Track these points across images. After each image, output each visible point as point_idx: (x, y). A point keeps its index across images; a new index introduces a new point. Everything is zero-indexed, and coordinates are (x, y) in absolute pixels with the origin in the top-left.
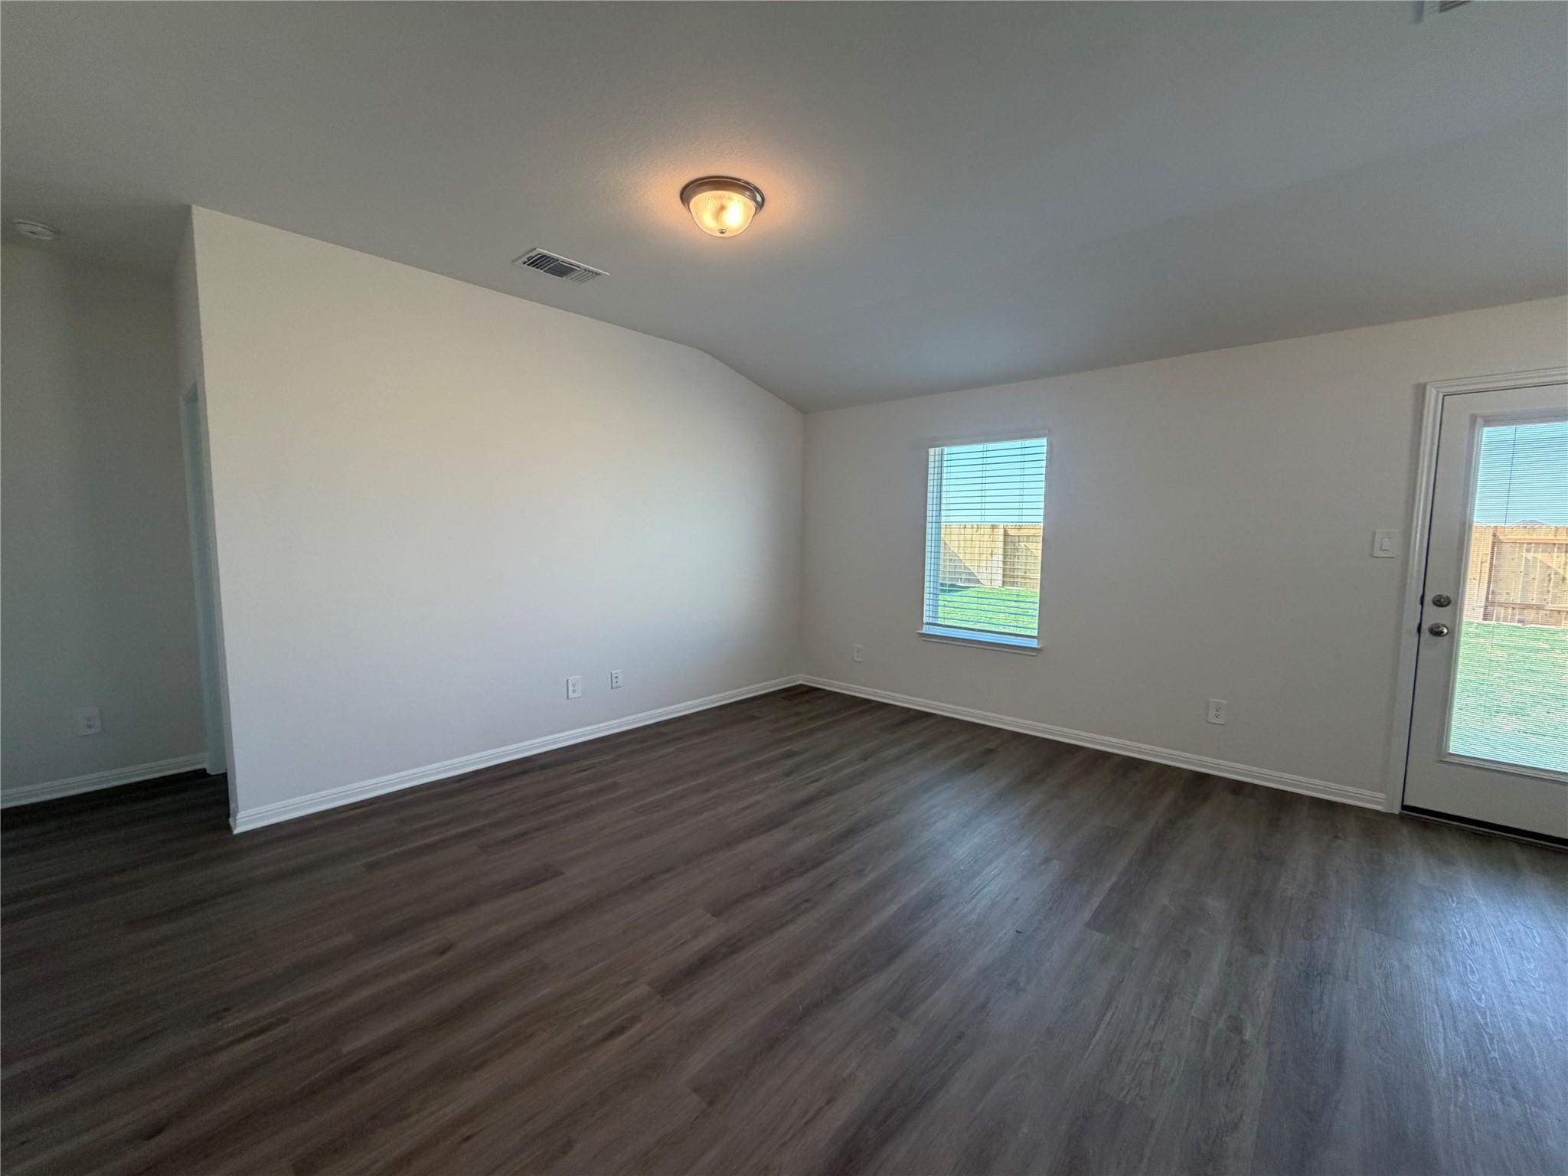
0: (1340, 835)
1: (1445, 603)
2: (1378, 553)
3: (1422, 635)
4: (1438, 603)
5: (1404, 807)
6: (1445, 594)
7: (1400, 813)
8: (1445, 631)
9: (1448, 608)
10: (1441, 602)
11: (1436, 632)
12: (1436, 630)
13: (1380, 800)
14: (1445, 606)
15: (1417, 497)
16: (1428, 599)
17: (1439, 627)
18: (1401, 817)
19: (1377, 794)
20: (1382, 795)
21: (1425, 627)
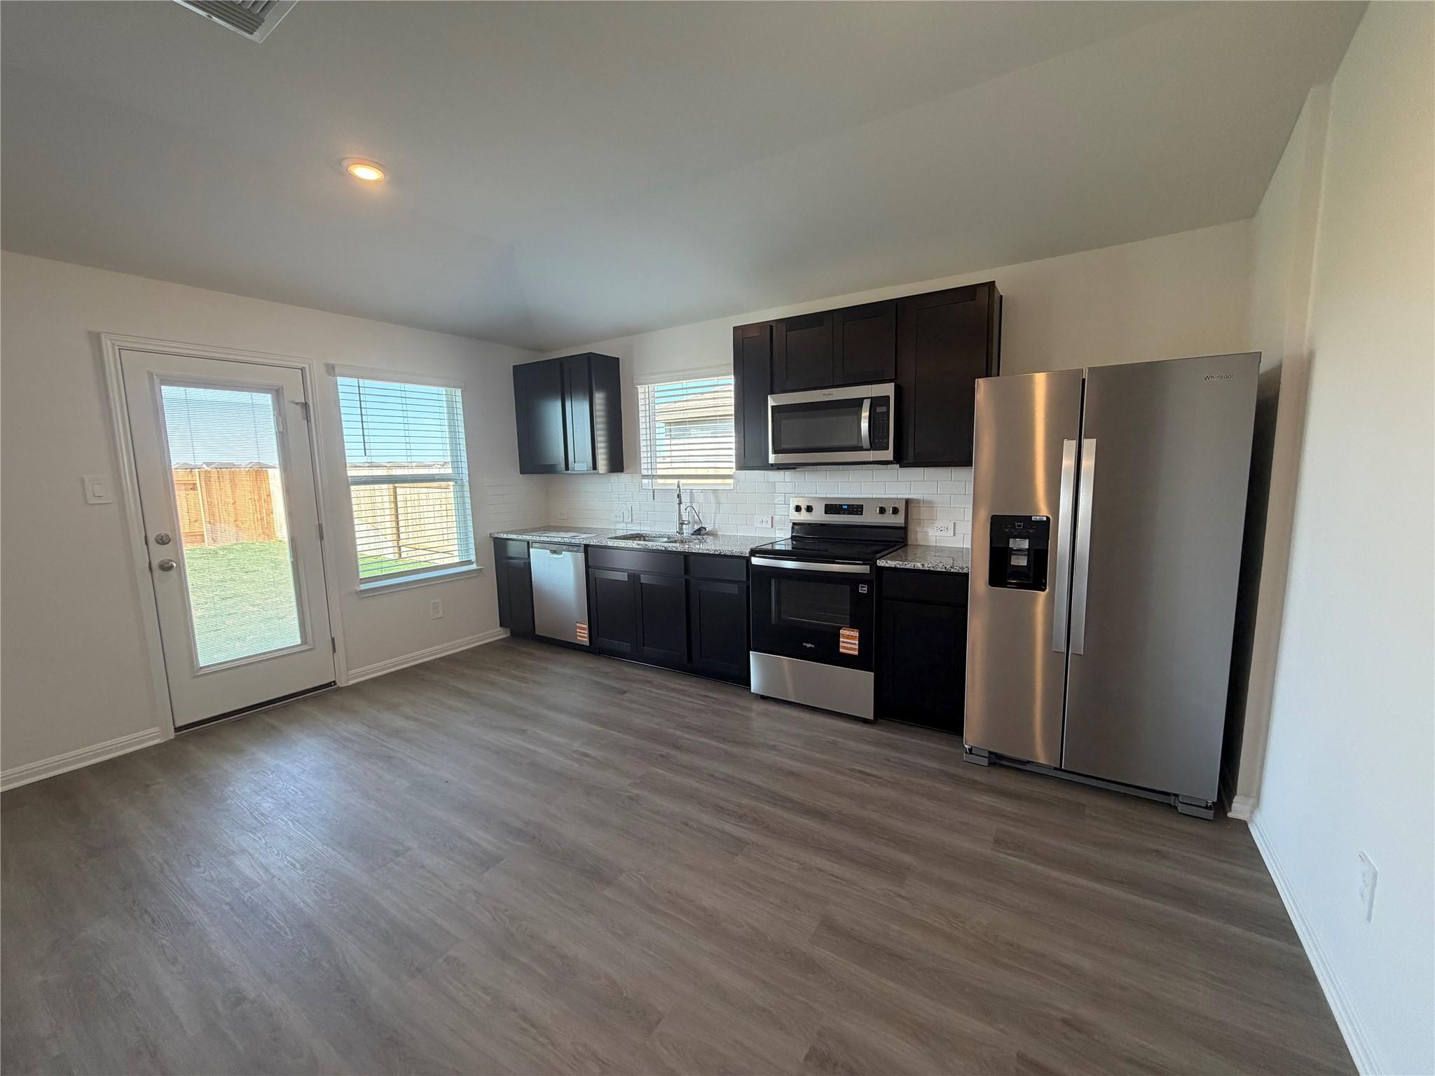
0: (148, 782)
1: (167, 541)
2: (92, 500)
3: (153, 572)
4: (161, 541)
5: (177, 730)
6: (163, 532)
7: (176, 736)
8: (175, 565)
9: (171, 543)
10: (163, 541)
11: (166, 567)
12: (167, 565)
13: (154, 735)
14: (168, 543)
15: (119, 447)
16: (151, 539)
17: (168, 563)
18: (176, 738)
19: (153, 730)
20: (157, 729)
21: (155, 564)
